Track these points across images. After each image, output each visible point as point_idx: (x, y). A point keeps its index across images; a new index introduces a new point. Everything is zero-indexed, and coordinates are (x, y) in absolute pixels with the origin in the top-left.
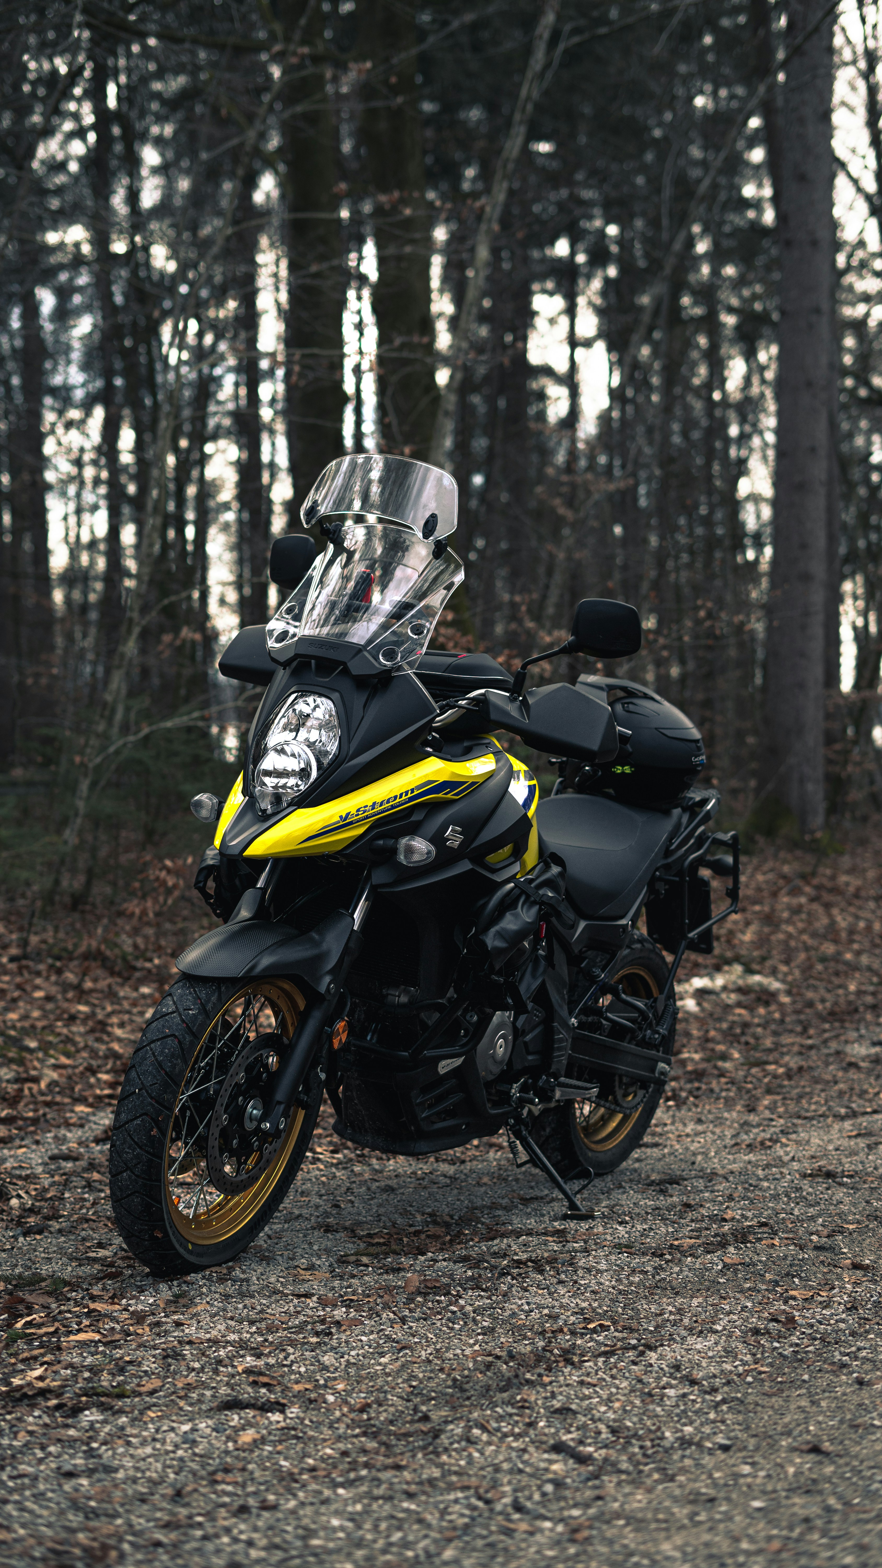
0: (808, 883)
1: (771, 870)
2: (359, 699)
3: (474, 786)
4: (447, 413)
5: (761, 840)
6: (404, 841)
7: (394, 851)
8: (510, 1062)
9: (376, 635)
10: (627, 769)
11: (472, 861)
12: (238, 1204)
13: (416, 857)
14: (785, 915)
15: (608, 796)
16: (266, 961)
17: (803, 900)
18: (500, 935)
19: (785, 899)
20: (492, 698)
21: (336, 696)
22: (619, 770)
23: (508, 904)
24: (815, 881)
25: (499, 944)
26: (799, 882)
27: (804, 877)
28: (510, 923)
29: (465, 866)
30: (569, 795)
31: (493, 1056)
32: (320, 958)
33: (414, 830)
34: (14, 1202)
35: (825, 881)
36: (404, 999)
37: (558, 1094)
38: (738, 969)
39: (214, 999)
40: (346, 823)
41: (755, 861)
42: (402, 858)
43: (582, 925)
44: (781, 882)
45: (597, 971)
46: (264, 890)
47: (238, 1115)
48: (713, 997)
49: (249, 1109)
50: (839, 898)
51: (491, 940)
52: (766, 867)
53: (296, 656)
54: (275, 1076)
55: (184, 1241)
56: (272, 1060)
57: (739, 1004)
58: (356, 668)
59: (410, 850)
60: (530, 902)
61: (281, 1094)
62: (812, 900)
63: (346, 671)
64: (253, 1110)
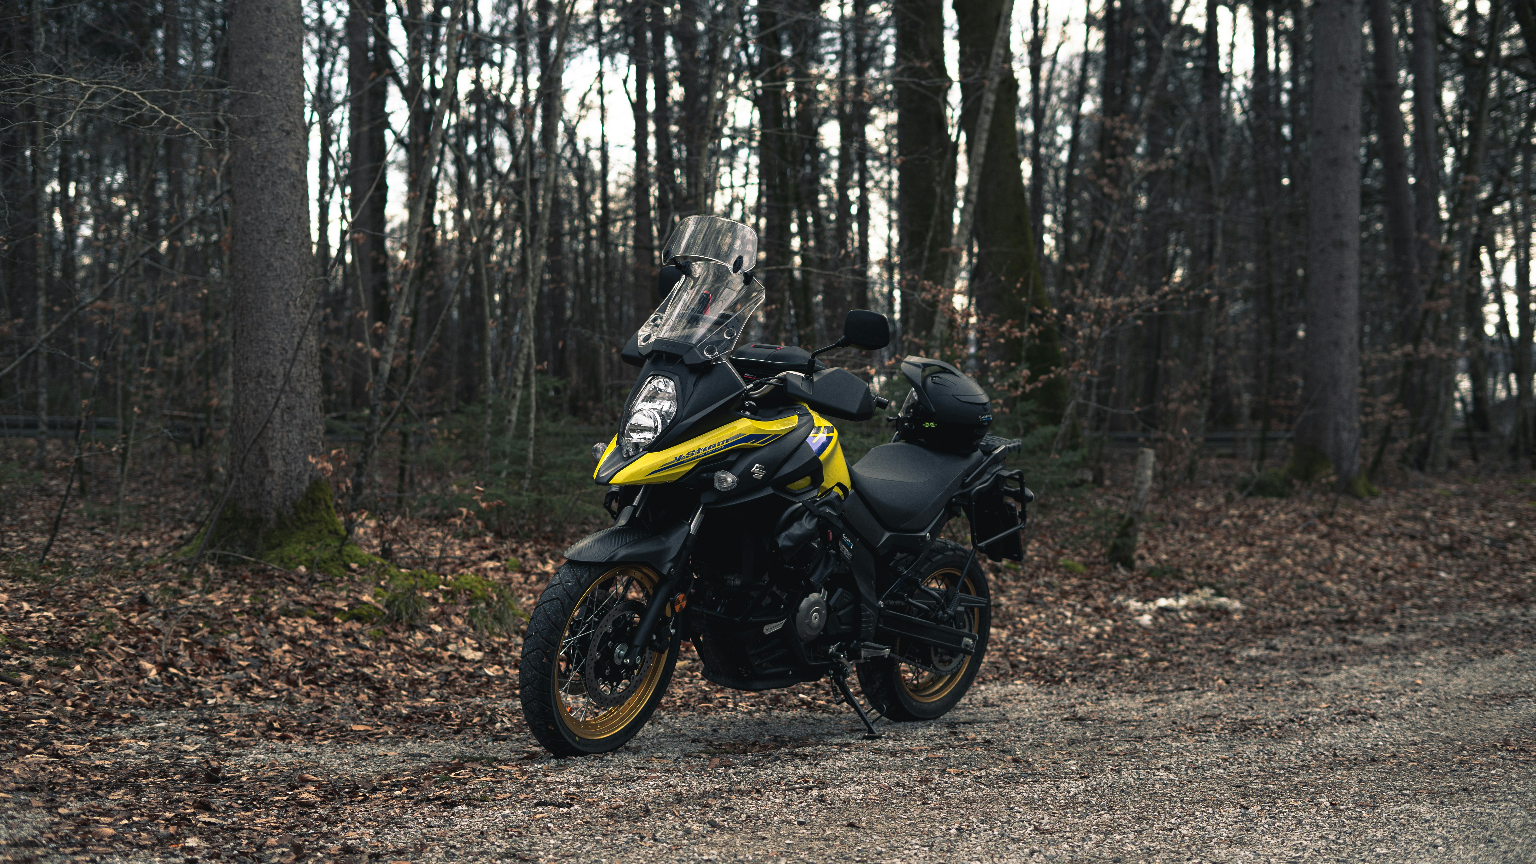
0: (1323, 522)
1: (1295, 510)
2: (691, 380)
3: (778, 438)
4: (987, 111)
5: (1297, 483)
6: (718, 474)
7: (712, 481)
8: (825, 629)
9: (704, 336)
10: (932, 425)
11: (774, 488)
12: (617, 715)
13: (725, 485)
14: (1290, 549)
15: (920, 445)
16: (623, 552)
17: (1314, 537)
18: (788, 537)
19: (1298, 536)
20: (790, 378)
21: (677, 378)
22: (927, 425)
23: (797, 516)
24: (1330, 521)
25: (788, 543)
26: (1317, 521)
27: (1321, 517)
28: (796, 530)
29: (769, 491)
30: (901, 443)
31: (809, 624)
32: (666, 551)
33: (729, 468)
34: (498, 725)
35: (1340, 520)
36: (738, 582)
37: (863, 653)
38: (1208, 592)
39: (586, 576)
40: (679, 462)
41: (1283, 502)
42: (717, 485)
43: (887, 535)
44: (1299, 521)
45: (901, 569)
46: (636, 508)
47: (608, 654)
48: (1173, 614)
49: (617, 650)
50: (1350, 536)
51: (782, 541)
52: (1291, 508)
53: (653, 352)
54: (635, 630)
55: (573, 735)
56: (637, 619)
57: (1191, 621)
58: (688, 360)
59: (721, 480)
60: (812, 515)
61: (638, 641)
62: (1322, 537)
63: (682, 362)
64: (620, 650)
